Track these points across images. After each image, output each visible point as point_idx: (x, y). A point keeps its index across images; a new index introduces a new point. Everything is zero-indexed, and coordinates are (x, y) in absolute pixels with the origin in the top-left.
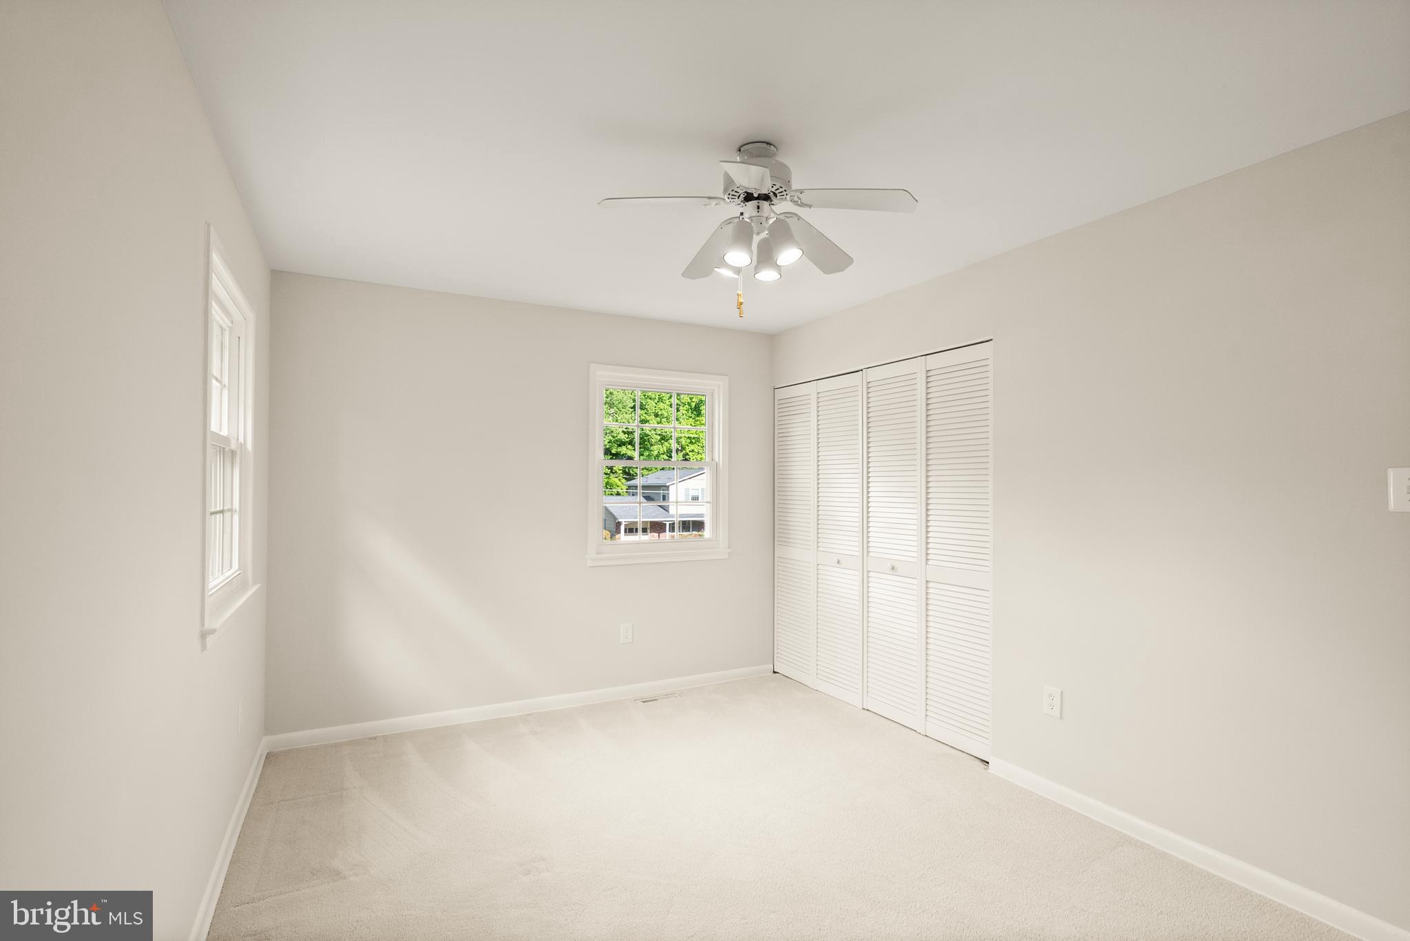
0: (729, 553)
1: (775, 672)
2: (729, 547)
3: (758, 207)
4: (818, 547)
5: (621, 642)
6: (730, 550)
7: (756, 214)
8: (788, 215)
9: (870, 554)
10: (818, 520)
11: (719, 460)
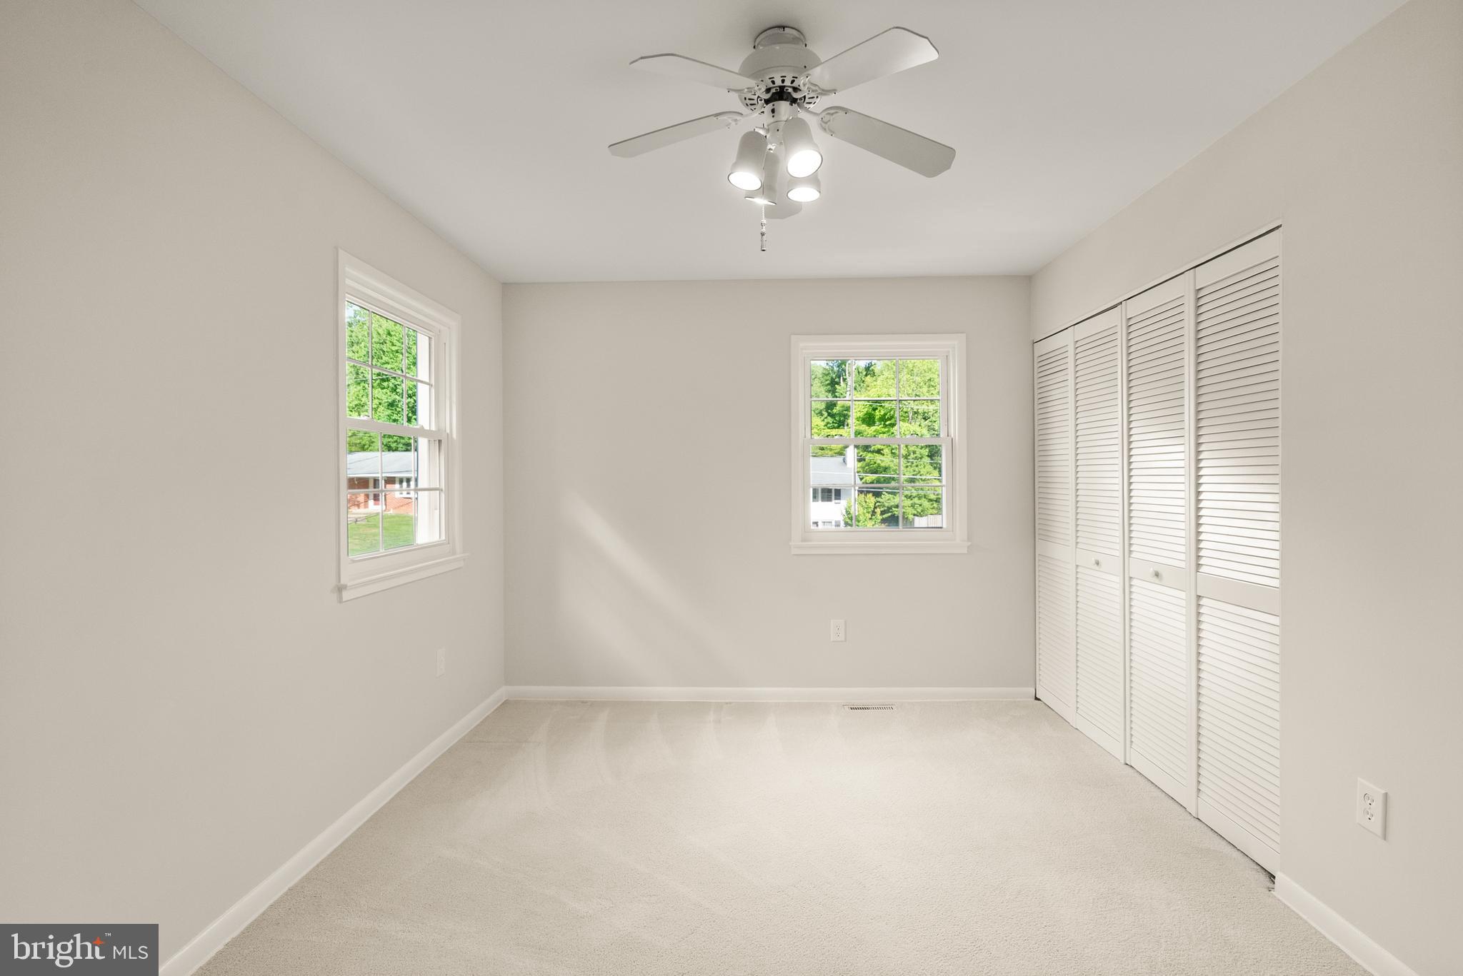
0: (968, 547)
1: (1036, 699)
2: (969, 539)
3: (773, 111)
4: (1077, 543)
5: (832, 640)
6: (970, 543)
7: (772, 120)
8: (832, 111)
9: (1133, 555)
10: (1077, 508)
11: (955, 436)
